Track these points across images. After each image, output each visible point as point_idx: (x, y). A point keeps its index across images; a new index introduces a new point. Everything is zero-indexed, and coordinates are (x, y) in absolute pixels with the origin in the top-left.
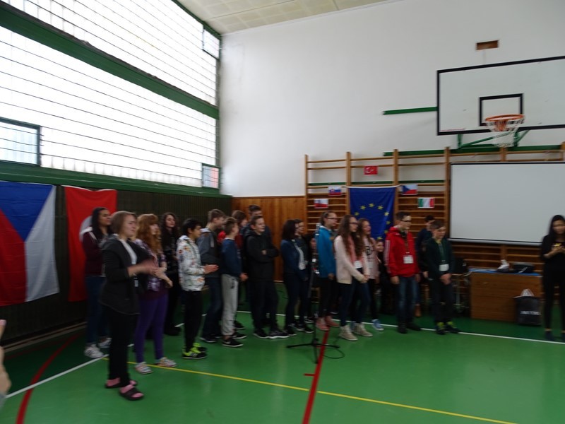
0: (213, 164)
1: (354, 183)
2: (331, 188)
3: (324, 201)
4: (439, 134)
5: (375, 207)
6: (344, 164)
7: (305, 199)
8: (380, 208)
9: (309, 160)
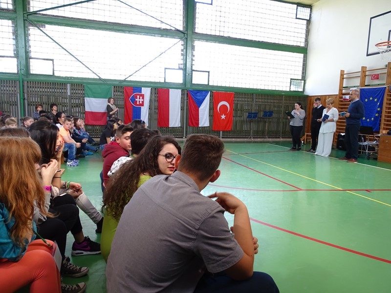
0: (300, 78)
1: (366, 86)
2: (351, 89)
3: (347, 97)
4: (368, 55)
5: (373, 100)
6: (359, 74)
7: (338, 97)
8: (376, 100)
9: (345, 73)
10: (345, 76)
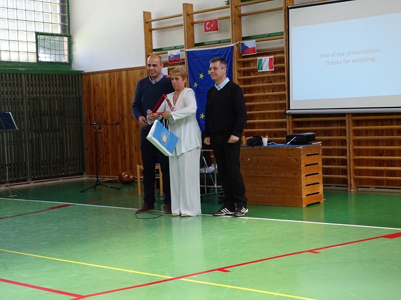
0: (59, 31)
2: (169, 53)
3: (165, 71)
6: (180, 20)
9: (153, 18)
10: (154, 25)
